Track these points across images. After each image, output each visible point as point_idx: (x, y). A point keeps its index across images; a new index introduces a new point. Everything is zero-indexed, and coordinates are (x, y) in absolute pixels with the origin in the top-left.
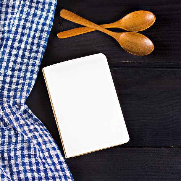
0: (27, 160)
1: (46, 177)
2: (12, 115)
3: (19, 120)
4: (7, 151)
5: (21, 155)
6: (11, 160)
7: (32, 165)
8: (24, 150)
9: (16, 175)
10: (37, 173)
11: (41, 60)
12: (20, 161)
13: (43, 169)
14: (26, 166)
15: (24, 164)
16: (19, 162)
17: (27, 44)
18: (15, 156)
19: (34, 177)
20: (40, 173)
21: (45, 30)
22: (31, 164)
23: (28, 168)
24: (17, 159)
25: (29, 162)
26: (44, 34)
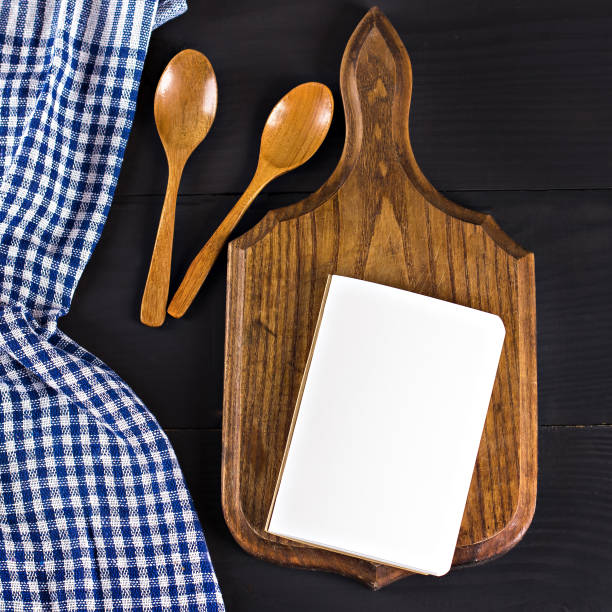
0: (70, 461)
1: (120, 508)
2: (29, 346)
3: (49, 359)
4: (15, 436)
5: (54, 447)
6: (25, 459)
7: (85, 474)
8: (61, 433)
9: (40, 500)
10: (96, 496)
11: (108, 212)
12: (50, 462)
13: (114, 485)
14: (68, 477)
15: (61, 471)
16: (47, 466)
17: (71, 168)
18: (36, 449)
19: (90, 507)
20: (106, 495)
21: (117, 126)
22: (80, 471)
23: (73, 482)
24: (44, 457)
25: (76, 467)
26: (114, 137)
